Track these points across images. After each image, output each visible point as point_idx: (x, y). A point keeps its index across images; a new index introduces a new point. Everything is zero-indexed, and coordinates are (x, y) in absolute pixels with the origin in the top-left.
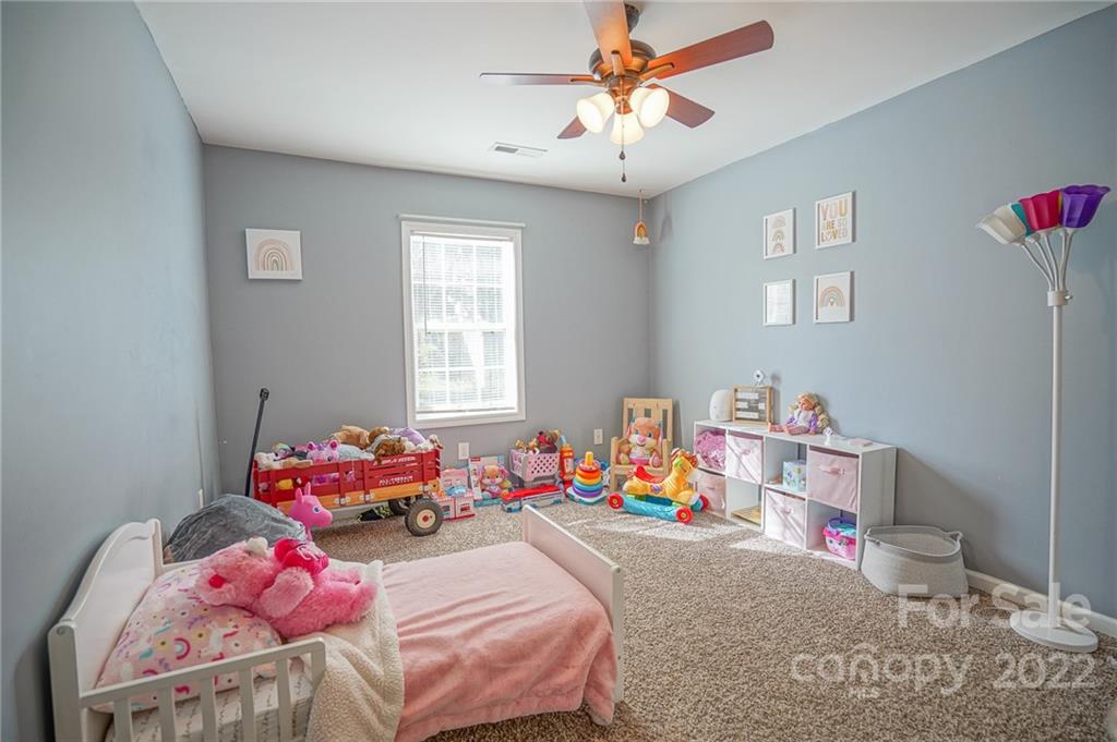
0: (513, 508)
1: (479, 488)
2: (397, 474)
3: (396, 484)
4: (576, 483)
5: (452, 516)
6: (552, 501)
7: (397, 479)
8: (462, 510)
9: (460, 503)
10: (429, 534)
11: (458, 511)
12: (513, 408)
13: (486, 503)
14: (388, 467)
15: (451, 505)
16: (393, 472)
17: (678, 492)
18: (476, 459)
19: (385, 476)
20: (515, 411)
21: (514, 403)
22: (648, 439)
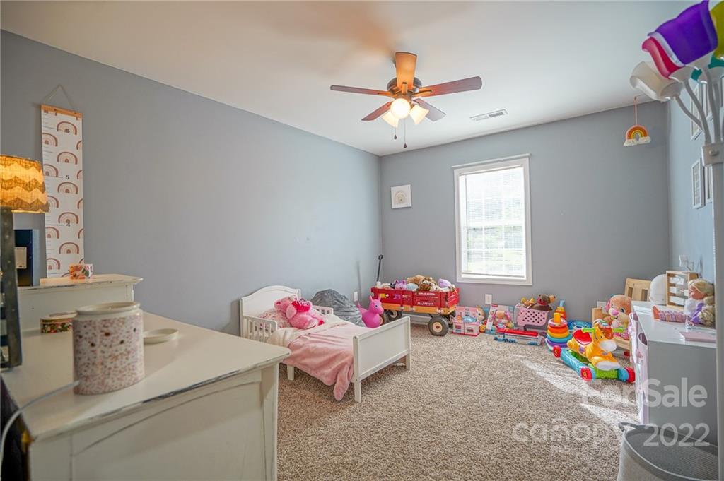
0: (499, 338)
1: (492, 323)
2: (427, 301)
3: (425, 306)
4: (548, 335)
5: (462, 332)
6: (529, 342)
7: (426, 304)
8: (468, 330)
9: (467, 326)
10: (438, 336)
11: (466, 331)
12: (523, 277)
13: (492, 332)
14: (421, 296)
15: (462, 325)
16: (425, 299)
17: (592, 355)
18: (495, 305)
19: (421, 301)
20: (525, 278)
21: (524, 273)
22: (620, 313)
